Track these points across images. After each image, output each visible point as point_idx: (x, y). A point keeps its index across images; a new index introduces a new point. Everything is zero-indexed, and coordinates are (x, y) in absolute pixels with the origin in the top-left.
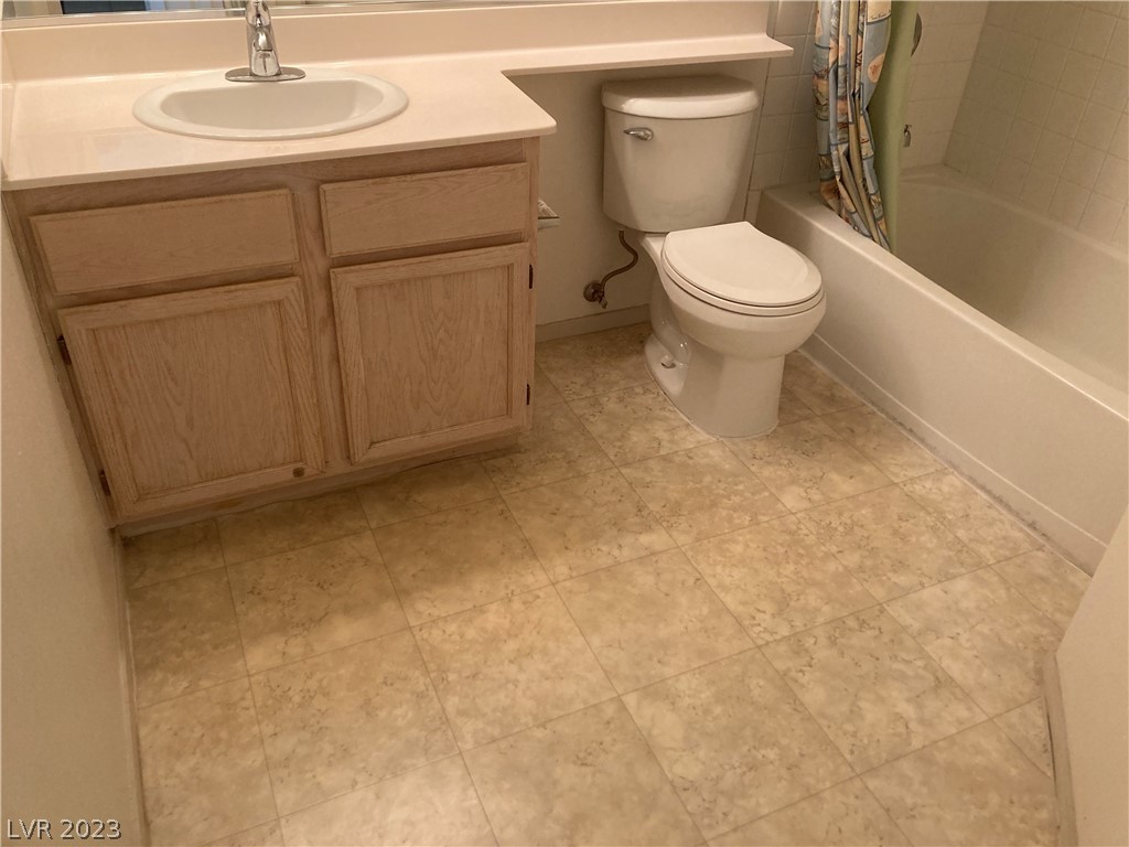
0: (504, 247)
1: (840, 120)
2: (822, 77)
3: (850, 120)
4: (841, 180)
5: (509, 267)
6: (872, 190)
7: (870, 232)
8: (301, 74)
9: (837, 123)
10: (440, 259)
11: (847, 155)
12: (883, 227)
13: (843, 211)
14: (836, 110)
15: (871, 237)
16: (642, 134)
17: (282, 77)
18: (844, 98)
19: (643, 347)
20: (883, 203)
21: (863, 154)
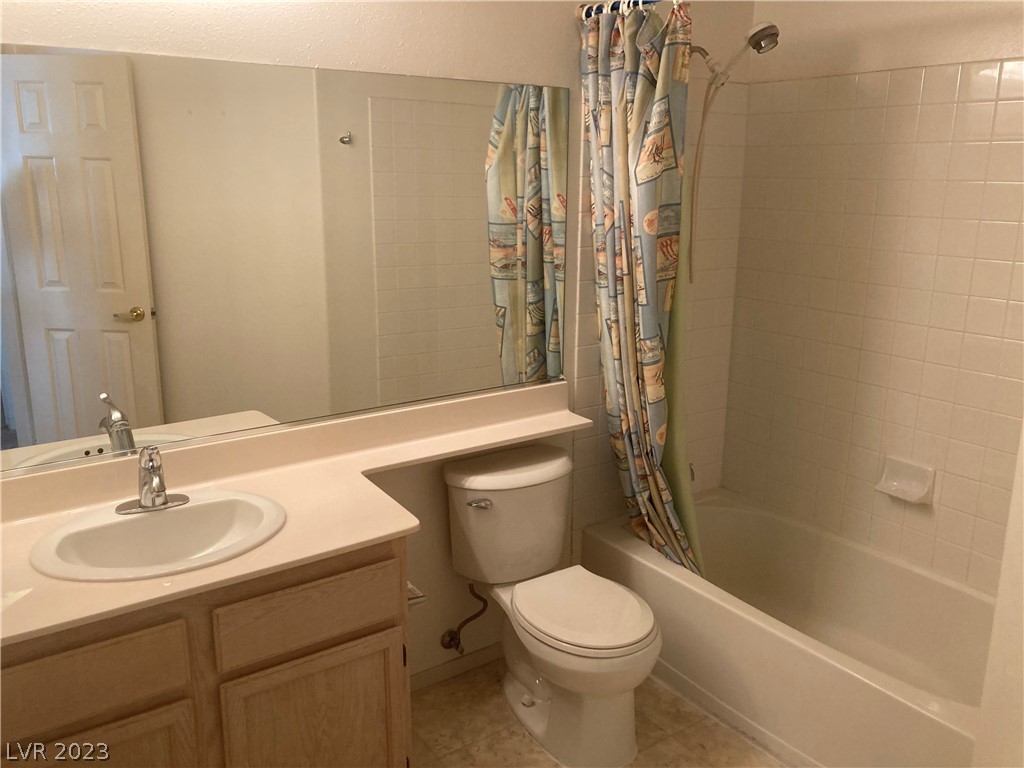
0: (379, 634)
1: (639, 473)
2: (617, 438)
3: (648, 473)
4: (649, 520)
5: (385, 652)
6: (676, 527)
7: (680, 560)
8: (184, 499)
9: (638, 476)
10: (321, 656)
11: (650, 499)
12: (690, 555)
13: (654, 542)
14: (635, 466)
15: (682, 564)
16: (483, 504)
17: (170, 504)
18: (640, 456)
19: (502, 686)
20: (687, 537)
21: (664, 499)
